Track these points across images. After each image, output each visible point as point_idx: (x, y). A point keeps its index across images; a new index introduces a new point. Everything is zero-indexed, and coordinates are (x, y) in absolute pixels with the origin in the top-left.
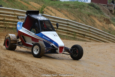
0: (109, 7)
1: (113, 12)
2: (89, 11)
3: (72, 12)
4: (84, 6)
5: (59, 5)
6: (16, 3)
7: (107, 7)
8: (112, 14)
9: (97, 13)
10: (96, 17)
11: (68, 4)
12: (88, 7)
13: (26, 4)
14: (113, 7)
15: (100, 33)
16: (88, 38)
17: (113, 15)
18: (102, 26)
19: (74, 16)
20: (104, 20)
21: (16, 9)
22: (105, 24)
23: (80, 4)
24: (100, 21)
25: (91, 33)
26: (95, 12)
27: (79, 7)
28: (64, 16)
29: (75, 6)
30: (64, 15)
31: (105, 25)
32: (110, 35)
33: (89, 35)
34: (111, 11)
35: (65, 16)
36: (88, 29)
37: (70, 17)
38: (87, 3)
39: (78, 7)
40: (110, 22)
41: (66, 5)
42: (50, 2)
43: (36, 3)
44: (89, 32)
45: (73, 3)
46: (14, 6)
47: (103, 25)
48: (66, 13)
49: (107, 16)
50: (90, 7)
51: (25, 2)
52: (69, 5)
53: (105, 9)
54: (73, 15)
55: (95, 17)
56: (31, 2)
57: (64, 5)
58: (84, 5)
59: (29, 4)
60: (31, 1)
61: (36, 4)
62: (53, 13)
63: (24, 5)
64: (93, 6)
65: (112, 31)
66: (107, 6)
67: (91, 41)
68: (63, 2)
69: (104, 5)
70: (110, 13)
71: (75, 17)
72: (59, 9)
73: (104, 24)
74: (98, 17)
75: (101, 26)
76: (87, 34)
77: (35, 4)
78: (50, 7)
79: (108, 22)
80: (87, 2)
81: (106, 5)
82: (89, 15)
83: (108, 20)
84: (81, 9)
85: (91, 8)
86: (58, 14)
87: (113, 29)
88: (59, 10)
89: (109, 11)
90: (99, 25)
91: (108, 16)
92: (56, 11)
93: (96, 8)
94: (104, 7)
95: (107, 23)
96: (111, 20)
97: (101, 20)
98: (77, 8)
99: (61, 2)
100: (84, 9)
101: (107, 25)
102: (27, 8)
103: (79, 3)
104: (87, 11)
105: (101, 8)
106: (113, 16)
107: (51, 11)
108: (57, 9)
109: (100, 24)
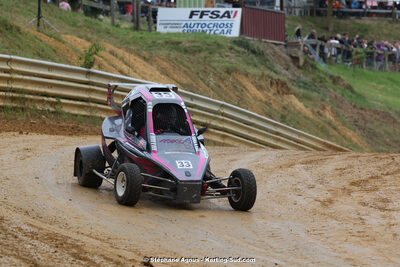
0: (289, 49)
1: (301, 62)
2: (233, 60)
3: (182, 63)
4: (219, 46)
5: (154, 42)
6: (23, 38)
7: (284, 50)
8: (299, 67)
9: (256, 66)
10: (250, 76)
11: (176, 39)
12: (231, 48)
13: (51, 42)
14: (299, 49)
15: (252, 121)
16: (218, 134)
17: (301, 71)
18: (264, 99)
19: (187, 74)
20: (272, 83)
21: (13, 57)
22: (274, 94)
23: (209, 41)
24: (260, 88)
25: (226, 121)
26: (250, 61)
27: (207, 49)
28: (157, 73)
29: (196, 44)
30: (158, 69)
31: (274, 98)
32: (279, 126)
33: (221, 125)
34: (295, 59)
35: (162, 73)
36: (216, 108)
37: (175, 76)
38: (229, 38)
39: (204, 48)
40: (288, 89)
41: (173, 43)
42: (128, 34)
43: (81, 38)
44: (221, 117)
45: (190, 38)
46: (19, 46)
47: (267, 96)
48: (165, 64)
49: (284, 71)
50: (236, 48)
51: (51, 37)
52: (179, 43)
53: (280, 53)
54: (185, 72)
55: (247, 75)
56: (68, 36)
57: (167, 43)
58: (221, 42)
59: (60, 41)
60: (66, 34)
61: (83, 40)
62: (126, 64)
63: (47, 45)
64: (246, 46)
65: (291, 115)
66: (285, 46)
67: (227, 141)
68: (165, 34)
69: (275, 44)
70: (291, 64)
71: (190, 76)
72: (145, 53)
73: (270, 94)
74: (254, 75)
75: (261, 101)
76: (213, 123)
77: (79, 40)
78: (120, 48)
79: (282, 88)
80: (228, 35)
81: (283, 43)
82: (228, 72)
83: (284, 84)
84: (211, 53)
85: (238, 52)
86: (141, 67)
87: (295, 109)
88: (144, 58)
89: (289, 58)
90: (255, 98)
91: (287, 72)
92: (139, 59)
93: (254, 52)
94: (277, 49)
95: (278, 92)
96: (290, 85)
97: (263, 83)
98: (200, 51)
99: (159, 33)
100: (220, 54)
101: (279, 98)
102: (54, 51)
103: (208, 37)
104: (227, 59)
105: (268, 51)
106: (298, 72)
107: (122, 59)
108: (139, 55)
109: (259, 94)
